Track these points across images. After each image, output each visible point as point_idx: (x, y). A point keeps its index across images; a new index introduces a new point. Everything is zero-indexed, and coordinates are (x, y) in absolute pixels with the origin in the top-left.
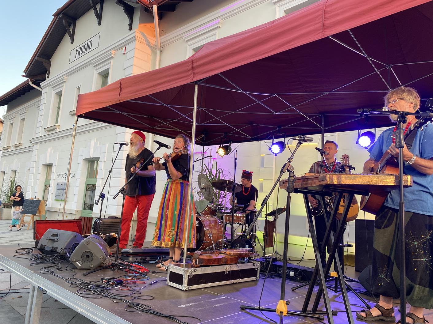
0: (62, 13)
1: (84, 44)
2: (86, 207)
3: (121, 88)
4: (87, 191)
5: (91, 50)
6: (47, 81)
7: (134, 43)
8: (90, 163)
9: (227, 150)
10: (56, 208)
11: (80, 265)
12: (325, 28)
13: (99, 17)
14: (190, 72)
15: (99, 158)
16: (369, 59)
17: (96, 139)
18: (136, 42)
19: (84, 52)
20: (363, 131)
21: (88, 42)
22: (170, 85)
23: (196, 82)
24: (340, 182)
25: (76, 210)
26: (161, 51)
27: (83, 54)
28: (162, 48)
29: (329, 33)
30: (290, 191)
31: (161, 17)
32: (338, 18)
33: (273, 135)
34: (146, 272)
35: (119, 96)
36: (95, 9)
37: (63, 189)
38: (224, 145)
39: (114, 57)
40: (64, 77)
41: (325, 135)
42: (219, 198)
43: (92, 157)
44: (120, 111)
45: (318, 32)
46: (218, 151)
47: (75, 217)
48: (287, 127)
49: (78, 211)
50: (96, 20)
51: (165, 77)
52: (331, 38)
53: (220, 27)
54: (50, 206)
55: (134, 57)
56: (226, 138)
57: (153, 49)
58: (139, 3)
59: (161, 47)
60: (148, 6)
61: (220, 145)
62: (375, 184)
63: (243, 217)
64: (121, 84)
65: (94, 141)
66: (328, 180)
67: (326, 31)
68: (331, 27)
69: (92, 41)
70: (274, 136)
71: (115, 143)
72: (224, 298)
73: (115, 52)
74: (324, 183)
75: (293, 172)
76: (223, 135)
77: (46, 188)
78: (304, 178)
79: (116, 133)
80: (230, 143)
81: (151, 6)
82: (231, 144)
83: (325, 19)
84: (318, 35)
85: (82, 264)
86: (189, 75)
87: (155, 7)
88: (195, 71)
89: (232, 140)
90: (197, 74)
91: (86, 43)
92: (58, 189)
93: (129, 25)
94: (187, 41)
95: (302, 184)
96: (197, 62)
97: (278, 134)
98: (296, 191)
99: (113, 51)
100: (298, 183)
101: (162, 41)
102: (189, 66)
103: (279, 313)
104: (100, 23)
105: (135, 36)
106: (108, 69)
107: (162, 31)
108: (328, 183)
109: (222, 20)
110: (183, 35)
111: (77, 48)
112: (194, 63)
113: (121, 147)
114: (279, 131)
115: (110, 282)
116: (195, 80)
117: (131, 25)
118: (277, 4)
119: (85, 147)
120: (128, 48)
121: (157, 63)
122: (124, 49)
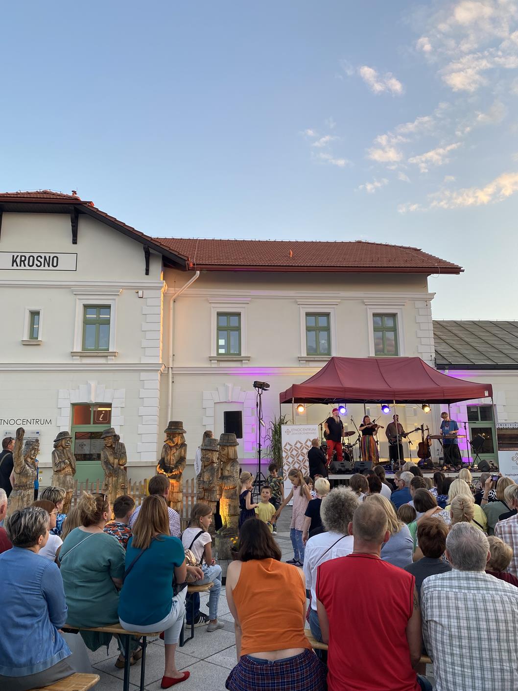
1: (35, 255)
5: (57, 269)
7: (157, 291)
8: (74, 407)
13: (76, 234)
15: (111, 403)
18: (161, 292)
19: (38, 266)
21: (45, 255)
27: (35, 267)
39: (119, 295)
43: (94, 402)
55: (161, 307)
57: (164, 296)
69: (56, 257)
73: (121, 290)
87: (199, 273)
91: (41, 255)
94: (211, 303)
104: (75, 242)
105: (162, 287)
106: (109, 305)
110: (206, 296)
111: (13, 254)
117: (148, 270)
118: (301, 306)
119: (73, 389)
120: (147, 293)
121: (172, 311)
122: (140, 293)
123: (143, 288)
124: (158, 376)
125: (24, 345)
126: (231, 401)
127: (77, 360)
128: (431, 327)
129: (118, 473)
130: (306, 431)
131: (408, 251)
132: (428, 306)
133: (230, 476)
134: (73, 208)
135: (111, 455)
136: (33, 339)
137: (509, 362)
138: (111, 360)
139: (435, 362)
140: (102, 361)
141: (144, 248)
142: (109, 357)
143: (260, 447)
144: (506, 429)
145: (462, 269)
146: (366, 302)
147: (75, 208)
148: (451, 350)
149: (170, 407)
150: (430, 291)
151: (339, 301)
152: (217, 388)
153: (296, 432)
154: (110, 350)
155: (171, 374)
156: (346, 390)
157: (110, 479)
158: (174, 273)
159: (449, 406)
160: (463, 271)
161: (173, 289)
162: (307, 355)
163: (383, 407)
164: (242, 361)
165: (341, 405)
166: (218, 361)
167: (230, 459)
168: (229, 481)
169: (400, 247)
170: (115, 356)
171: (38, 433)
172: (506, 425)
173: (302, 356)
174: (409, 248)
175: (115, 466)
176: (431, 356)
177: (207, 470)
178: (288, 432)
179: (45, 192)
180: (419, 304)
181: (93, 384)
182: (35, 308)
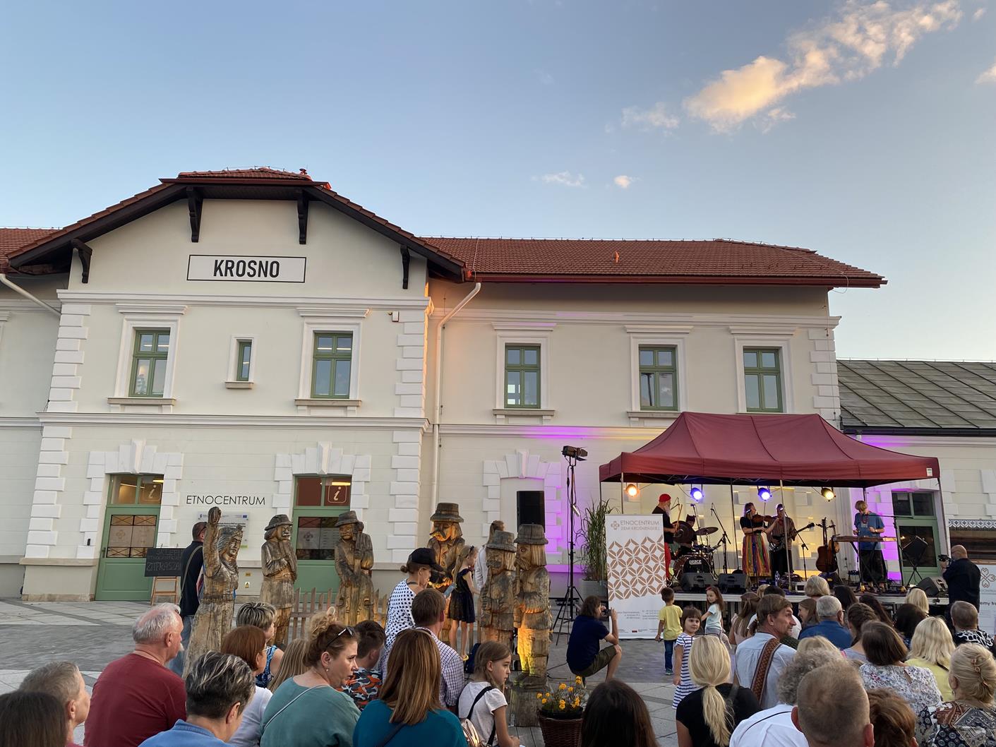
1: (247, 260)
5: (276, 279)
8: (298, 480)
15: (351, 475)
17: (331, 443)
19: (250, 276)
21: (261, 259)
27: (246, 277)
39: (366, 318)
40: (183, 304)
43: (326, 473)
53: (552, 331)
55: (424, 335)
69: (276, 263)
79: (395, 441)
87: (479, 285)
91: (256, 259)
94: (496, 330)
99: (367, 309)
104: (303, 241)
105: (426, 306)
106: (351, 333)
107: (445, 299)
109: (557, 325)
110: (491, 320)
111: (217, 259)
117: (405, 281)
118: (631, 335)
119: (296, 454)
120: (405, 316)
121: (439, 342)
122: (395, 314)
123: (398, 308)
124: (418, 436)
125: (229, 388)
126: (525, 476)
127: (304, 412)
128: (835, 368)
129: (360, 580)
130: (643, 526)
131: (795, 254)
132: (829, 337)
133: (535, 593)
134: (301, 192)
135: (350, 552)
136: (242, 381)
137: (958, 424)
138: (353, 413)
139: (841, 423)
140: (339, 413)
141: (402, 250)
142: (348, 408)
143: (572, 548)
144: (965, 529)
145: (883, 279)
146: (734, 330)
147: (303, 191)
148: (865, 404)
149: (436, 483)
150: (832, 314)
151: (691, 327)
152: (505, 457)
153: (627, 526)
154: (351, 398)
155: (437, 434)
156: (704, 463)
157: (348, 590)
158: (443, 287)
159: (864, 490)
160: (885, 282)
161: (442, 309)
162: (641, 409)
163: (761, 491)
164: (542, 416)
165: (694, 486)
166: (505, 415)
167: (535, 566)
168: (533, 600)
169: (783, 248)
170: (358, 406)
171: (245, 517)
172: (964, 523)
173: (634, 410)
174: (797, 250)
175: (356, 571)
176: (835, 413)
177: (496, 582)
178: (615, 526)
179: (262, 171)
180: (814, 334)
181: (326, 447)
182: (245, 336)
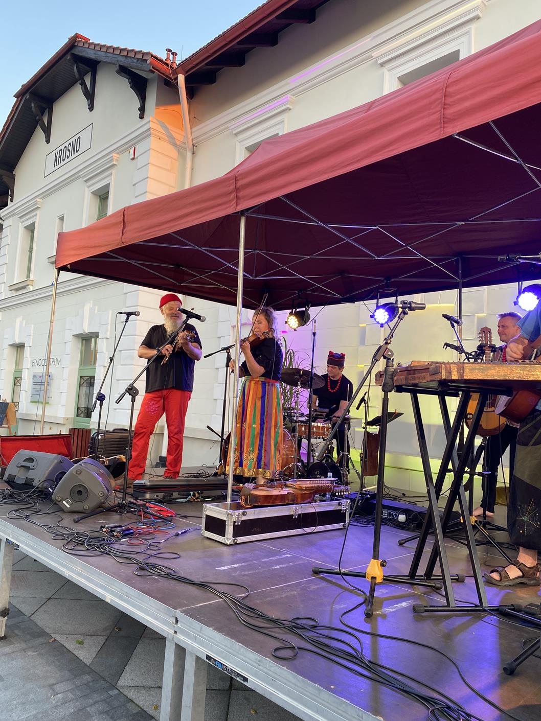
0: (30, 91)
1: (67, 144)
2: (79, 412)
3: (124, 222)
4: (81, 387)
5: (78, 153)
6: (11, 207)
7: (148, 140)
8: (84, 341)
9: (303, 318)
10: (32, 414)
11: (68, 506)
12: (445, 121)
13: (90, 96)
14: (232, 196)
15: (99, 333)
16: (526, 166)
17: (92, 302)
18: (152, 139)
19: (68, 158)
20: (526, 284)
21: (73, 139)
22: (200, 218)
23: (242, 213)
24: (463, 375)
25: (64, 418)
26: (194, 153)
27: (67, 160)
28: (195, 147)
29: (453, 130)
30: (387, 390)
31: (191, 94)
32: (467, 104)
33: (379, 292)
34: (171, 516)
35: (122, 236)
36: (83, 84)
37: (41, 384)
38: (298, 310)
39: (116, 165)
40: (37, 199)
41: (464, 290)
42: (291, 397)
43: (87, 332)
44: (127, 259)
45: (434, 129)
46: (288, 320)
47: (60, 431)
48: (401, 279)
49: (67, 420)
50: (84, 101)
51: (194, 203)
52: (457, 137)
53: (290, 109)
54: (24, 412)
55: (149, 165)
56: (301, 298)
57: (180, 149)
58: (154, 72)
59: (193, 145)
60: (169, 76)
61: (291, 310)
62: (517, 379)
63: (327, 428)
64: (124, 216)
65: (89, 304)
66: (444, 373)
67: (447, 127)
68: (455, 119)
69: (79, 137)
70: (379, 294)
71: (119, 313)
72: (289, 556)
73: (117, 156)
74: (437, 378)
75: (393, 359)
76: (294, 293)
77: (16, 382)
78: (409, 369)
79: (125, 292)
80: (308, 307)
81: (175, 77)
82: (308, 309)
83: (445, 107)
84: (434, 133)
85: (71, 505)
86: (230, 201)
87: (181, 78)
88: (241, 194)
89: (311, 302)
90: (243, 198)
91: (71, 141)
92: (35, 384)
93: (140, 110)
94: (236, 134)
95: (406, 379)
96: (242, 179)
97: (386, 290)
98: (400, 389)
99: (114, 154)
100: (401, 377)
101: (195, 135)
102: (229, 186)
103: (370, 580)
104: (91, 108)
105: (149, 129)
106: (108, 186)
107: (195, 117)
108: (444, 377)
109: (294, 98)
110: (229, 125)
111: (56, 151)
112: (238, 180)
113: (128, 318)
114: (387, 286)
115: (114, 531)
116: (239, 208)
117: (142, 110)
118: (386, 67)
119: (74, 316)
120: (138, 149)
122: (132, 151)
125: (51, 263)
181: (87, 306)
